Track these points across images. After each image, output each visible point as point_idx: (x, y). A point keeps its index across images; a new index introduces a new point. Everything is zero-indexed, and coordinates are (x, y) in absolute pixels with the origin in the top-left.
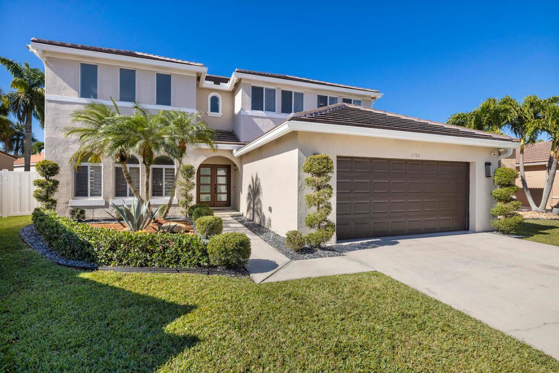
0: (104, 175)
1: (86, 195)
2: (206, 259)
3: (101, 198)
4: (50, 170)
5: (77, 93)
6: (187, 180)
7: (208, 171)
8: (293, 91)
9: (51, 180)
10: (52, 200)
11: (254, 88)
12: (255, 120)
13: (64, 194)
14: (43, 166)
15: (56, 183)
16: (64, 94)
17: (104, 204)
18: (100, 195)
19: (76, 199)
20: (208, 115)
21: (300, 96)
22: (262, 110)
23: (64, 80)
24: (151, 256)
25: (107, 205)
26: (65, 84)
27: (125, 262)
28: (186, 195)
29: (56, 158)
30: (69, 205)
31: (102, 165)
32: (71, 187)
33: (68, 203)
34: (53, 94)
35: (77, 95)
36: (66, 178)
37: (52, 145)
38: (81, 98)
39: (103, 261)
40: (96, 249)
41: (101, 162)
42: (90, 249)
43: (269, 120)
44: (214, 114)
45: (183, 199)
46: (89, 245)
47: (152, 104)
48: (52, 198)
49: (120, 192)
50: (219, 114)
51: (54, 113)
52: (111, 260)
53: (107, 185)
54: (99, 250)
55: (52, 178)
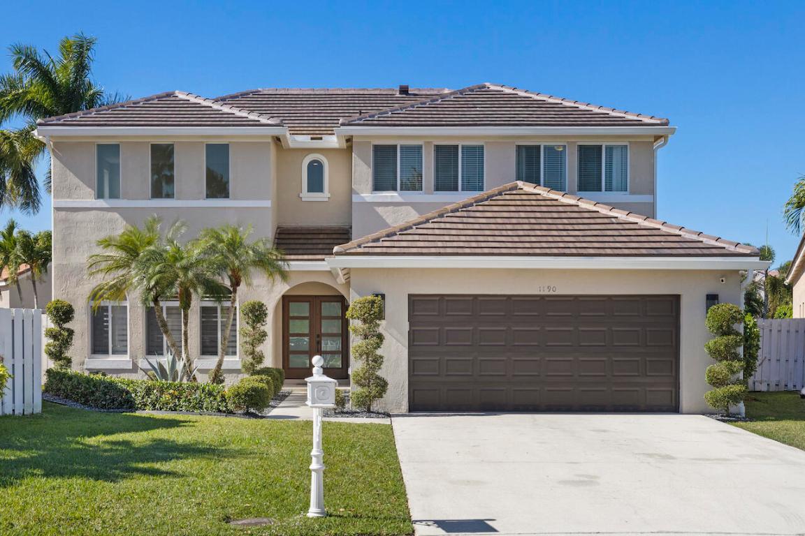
0: (130, 320)
1: (106, 352)
2: (224, 404)
3: (127, 358)
4: (64, 314)
5: (93, 192)
6: (254, 328)
7: (303, 309)
8: (460, 144)
9: (64, 329)
10: (65, 358)
11: (377, 149)
12: (380, 210)
13: (79, 350)
14: (57, 309)
15: (71, 332)
16: (76, 197)
17: (130, 367)
18: (125, 352)
19: (93, 358)
20: (303, 199)
21: (475, 153)
22: (395, 189)
23: (76, 174)
24: (179, 401)
25: (135, 369)
26: (76, 180)
27: (157, 406)
28: (252, 353)
29: (67, 295)
30: (85, 367)
31: (127, 304)
32: (87, 340)
33: (83, 363)
34: (62, 197)
35: (93, 196)
36: (80, 325)
37: (62, 276)
38: (98, 200)
39: (140, 406)
40: (133, 395)
41: (126, 300)
42: (129, 395)
43: (410, 208)
44: (316, 196)
45: (249, 359)
46: (128, 392)
47: (199, 199)
48: (66, 355)
49: (153, 347)
50: (324, 196)
51: (64, 227)
52: (145, 405)
53: (135, 336)
54: (136, 395)
55: (66, 326)
